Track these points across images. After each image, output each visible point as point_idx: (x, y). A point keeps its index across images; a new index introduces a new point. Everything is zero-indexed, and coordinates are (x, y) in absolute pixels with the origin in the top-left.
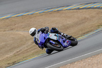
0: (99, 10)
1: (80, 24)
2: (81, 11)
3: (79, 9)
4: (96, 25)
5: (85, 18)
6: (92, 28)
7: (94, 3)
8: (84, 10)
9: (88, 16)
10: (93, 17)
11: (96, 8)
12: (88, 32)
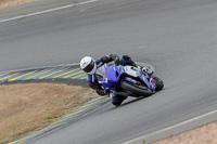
0: (51, 85)
1: (10, 115)
2: (11, 86)
3: (6, 83)
4: (45, 116)
5: (21, 102)
6: (36, 124)
7: (40, 70)
8: (19, 85)
9: (25, 98)
10: (37, 100)
11: (43, 81)
12: (26, 132)
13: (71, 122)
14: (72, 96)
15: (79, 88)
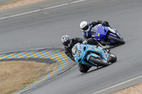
13: (39, 87)
14: (39, 69)
15: (44, 64)
